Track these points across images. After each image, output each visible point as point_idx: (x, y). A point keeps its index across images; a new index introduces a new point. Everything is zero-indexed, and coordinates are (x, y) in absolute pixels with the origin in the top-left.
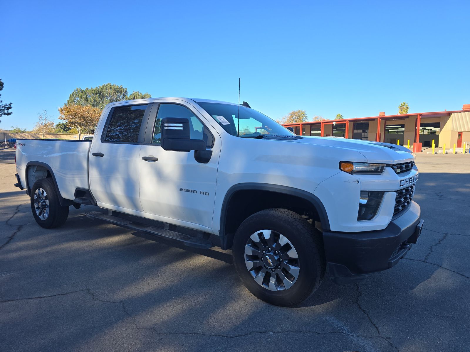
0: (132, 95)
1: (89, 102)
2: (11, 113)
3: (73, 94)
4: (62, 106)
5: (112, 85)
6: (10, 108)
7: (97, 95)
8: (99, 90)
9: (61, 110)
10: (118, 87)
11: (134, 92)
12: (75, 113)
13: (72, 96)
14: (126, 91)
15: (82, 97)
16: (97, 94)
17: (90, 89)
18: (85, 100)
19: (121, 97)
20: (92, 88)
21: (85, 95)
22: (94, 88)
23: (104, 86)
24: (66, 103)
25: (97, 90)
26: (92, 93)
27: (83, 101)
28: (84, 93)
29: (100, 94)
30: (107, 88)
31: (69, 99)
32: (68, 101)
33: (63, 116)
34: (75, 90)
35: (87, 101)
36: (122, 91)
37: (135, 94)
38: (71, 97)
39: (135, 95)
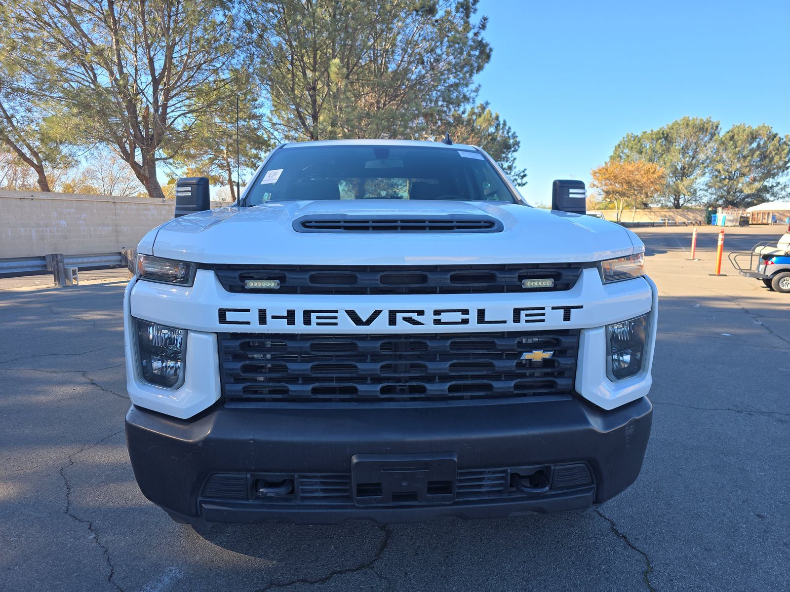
0: (728, 132)
1: (643, 154)
2: (526, 183)
3: (619, 145)
4: (596, 169)
5: (691, 118)
6: (525, 176)
7: (660, 141)
8: (665, 132)
9: (595, 174)
10: (702, 120)
11: (734, 125)
12: (615, 177)
13: (617, 148)
14: (717, 127)
15: (632, 148)
16: (660, 138)
17: (649, 132)
18: (638, 152)
19: (706, 139)
20: (652, 131)
21: (639, 144)
22: (656, 130)
23: (676, 123)
24: (608, 160)
25: (662, 131)
26: (653, 139)
27: (635, 155)
28: (636, 141)
29: (666, 138)
30: (680, 126)
31: (612, 154)
32: (611, 157)
33: (596, 183)
34: (624, 138)
35: (641, 153)
36: (709, 128)
37: (737, 129)
38: (616, 150)
39: (736, 131)
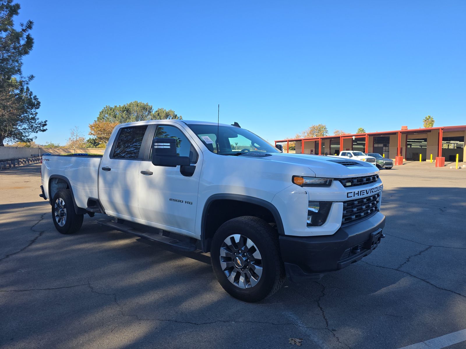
0: (157, 112)
1: (117, 118)
2: (46, 129)
3: (102, 112)
4: (92, 123)
5: (138, 102)
6: (46, 125)
7: (125, 112)
8: (127, 108)
9: (91, 127)
10: (144, 104)
11: (158, 109)
12: (104, 129)
13: (101, 113)
14: (151, 108)
15: (110, 114)
16: (125, 111)
17: (118, 106)
18: (113, 117)
19: (147, 114)
20: (120, 106)
21: (114, 112)
22: (122, 106)
23: (131, 104)
24: (96, 119)
25: (125, 107)
26: (120, 110)
27: (111, 118)
28: (112, 111)
29: (127, 111)
30: (133, 105)
31: (99, 116)
32: (98, 118)
33: (93, 132)
34: (104, 108)
35: (115, 117)
36: (148, 108)
37: (160, 110)
38: (100, 114)
39: (160, 111)
